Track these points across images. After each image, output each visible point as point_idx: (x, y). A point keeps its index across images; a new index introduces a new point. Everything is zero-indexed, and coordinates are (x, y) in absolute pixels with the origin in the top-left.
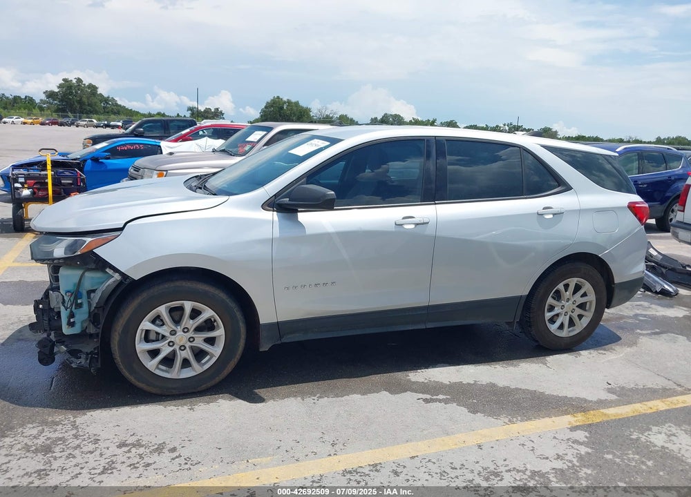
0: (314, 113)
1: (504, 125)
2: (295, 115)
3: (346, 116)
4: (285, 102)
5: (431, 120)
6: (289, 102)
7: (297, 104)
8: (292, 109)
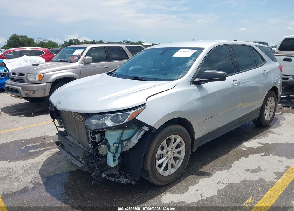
0: (36, 41)
1: (123, 41)
2: (26, 42)
3: (51, 41)
4: (19, 37)
5: (92, 41)
6: (22, 36)
7: (26, 37)
8: (24, 40)
